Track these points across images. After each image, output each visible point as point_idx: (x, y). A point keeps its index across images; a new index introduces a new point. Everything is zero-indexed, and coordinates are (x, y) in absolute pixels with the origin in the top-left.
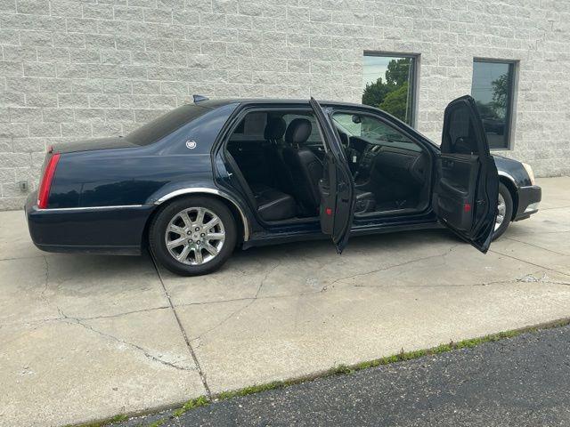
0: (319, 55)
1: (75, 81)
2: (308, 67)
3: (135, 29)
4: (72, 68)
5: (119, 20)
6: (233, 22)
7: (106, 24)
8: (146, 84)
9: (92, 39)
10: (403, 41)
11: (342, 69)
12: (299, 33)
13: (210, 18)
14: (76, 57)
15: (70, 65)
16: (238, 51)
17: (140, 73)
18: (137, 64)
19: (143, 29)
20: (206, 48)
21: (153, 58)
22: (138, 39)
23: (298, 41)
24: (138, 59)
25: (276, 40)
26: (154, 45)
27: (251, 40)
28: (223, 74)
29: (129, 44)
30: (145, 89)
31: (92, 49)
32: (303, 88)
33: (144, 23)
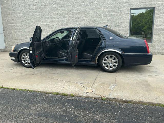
0: (113, 11)
1: (51, 24)
2: (109, 15)
3: (63, 10)
4: (50, 21)
5: (59, 8)
6: (87, 5)
7: (57, 10)
8: (65, 24)
9: (54, 14)
10: (147, 3)
11: (121, 15)
12: (107, 6)
13: (81, 5)
14: (51, 18)
15: (49, 20)
16: (88, 13)
17: (64, 21)
18: (63, 19)
19: (65, 10)
20: (80, 13)
21: (67, 17)
22: (63, 13)
23: (107, 8)
24: (63, 18)
25: (99, 8)
26: (67, 14)
27: (92, 9)
28: (84, 20)
29: (62, 14)
30: (65, 25)
31: (54, 16)
32: (108, 22)
33: (65, 9)
